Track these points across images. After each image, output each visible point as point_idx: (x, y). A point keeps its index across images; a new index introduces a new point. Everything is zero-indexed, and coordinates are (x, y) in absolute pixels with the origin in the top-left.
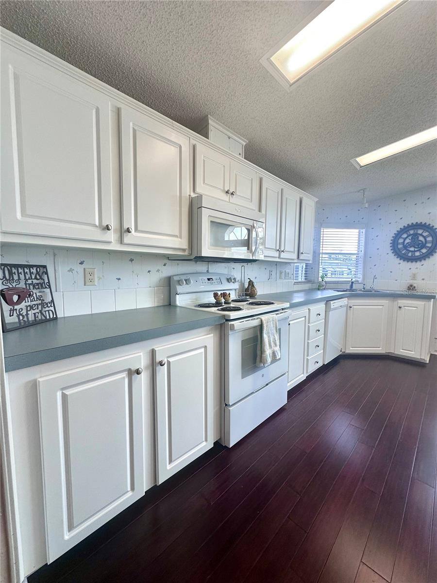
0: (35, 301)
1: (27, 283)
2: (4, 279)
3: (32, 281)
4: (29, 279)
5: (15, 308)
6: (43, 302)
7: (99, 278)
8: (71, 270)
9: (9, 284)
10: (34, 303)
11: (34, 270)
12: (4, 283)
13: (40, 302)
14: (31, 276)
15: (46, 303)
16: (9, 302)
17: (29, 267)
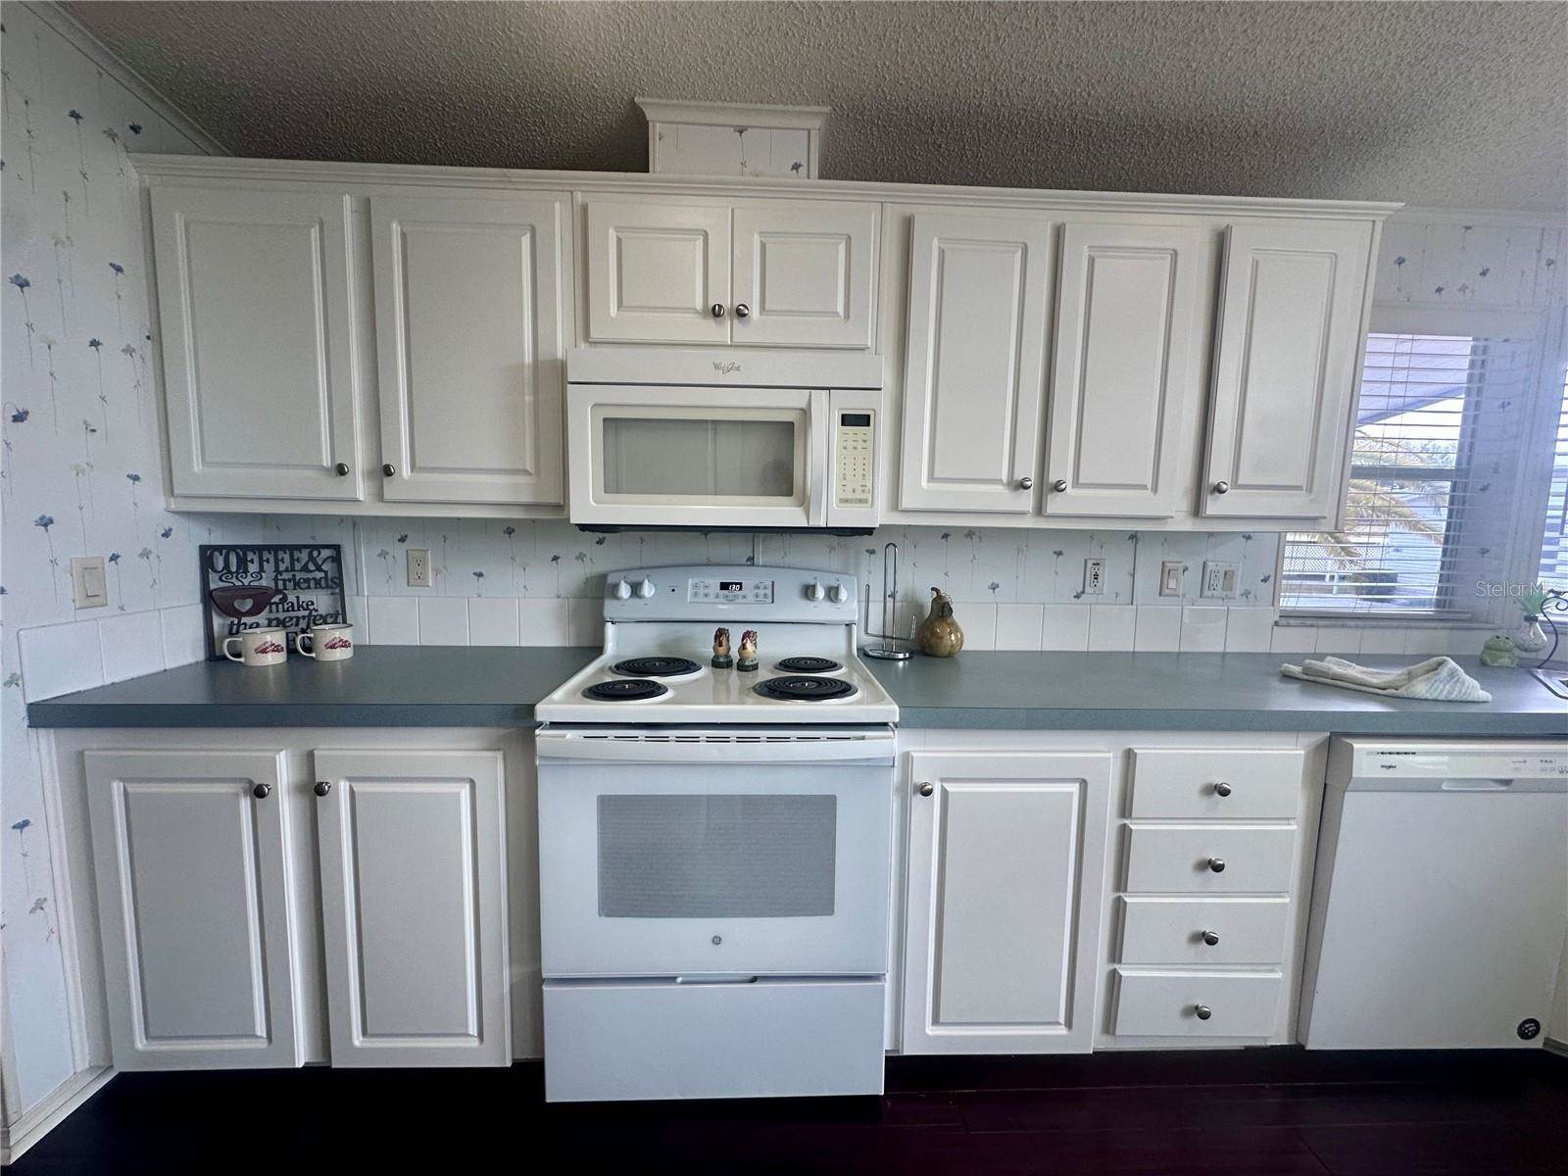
0: (293, 610)
1: (280, 577)
2: (225, 571)
3: (294, 576)
4: (287, 570)
5: (242, 622)
6: (314, 613)
7: (437, 572)
8: (383, 554)
9: (234, 580)
10: (292, 614)
11: (304, 556)
12: (224, 579)
13: (306, 613)
14: (292, 565)
15: (321, 616)
16: (228, 610)
17: (293, 549)
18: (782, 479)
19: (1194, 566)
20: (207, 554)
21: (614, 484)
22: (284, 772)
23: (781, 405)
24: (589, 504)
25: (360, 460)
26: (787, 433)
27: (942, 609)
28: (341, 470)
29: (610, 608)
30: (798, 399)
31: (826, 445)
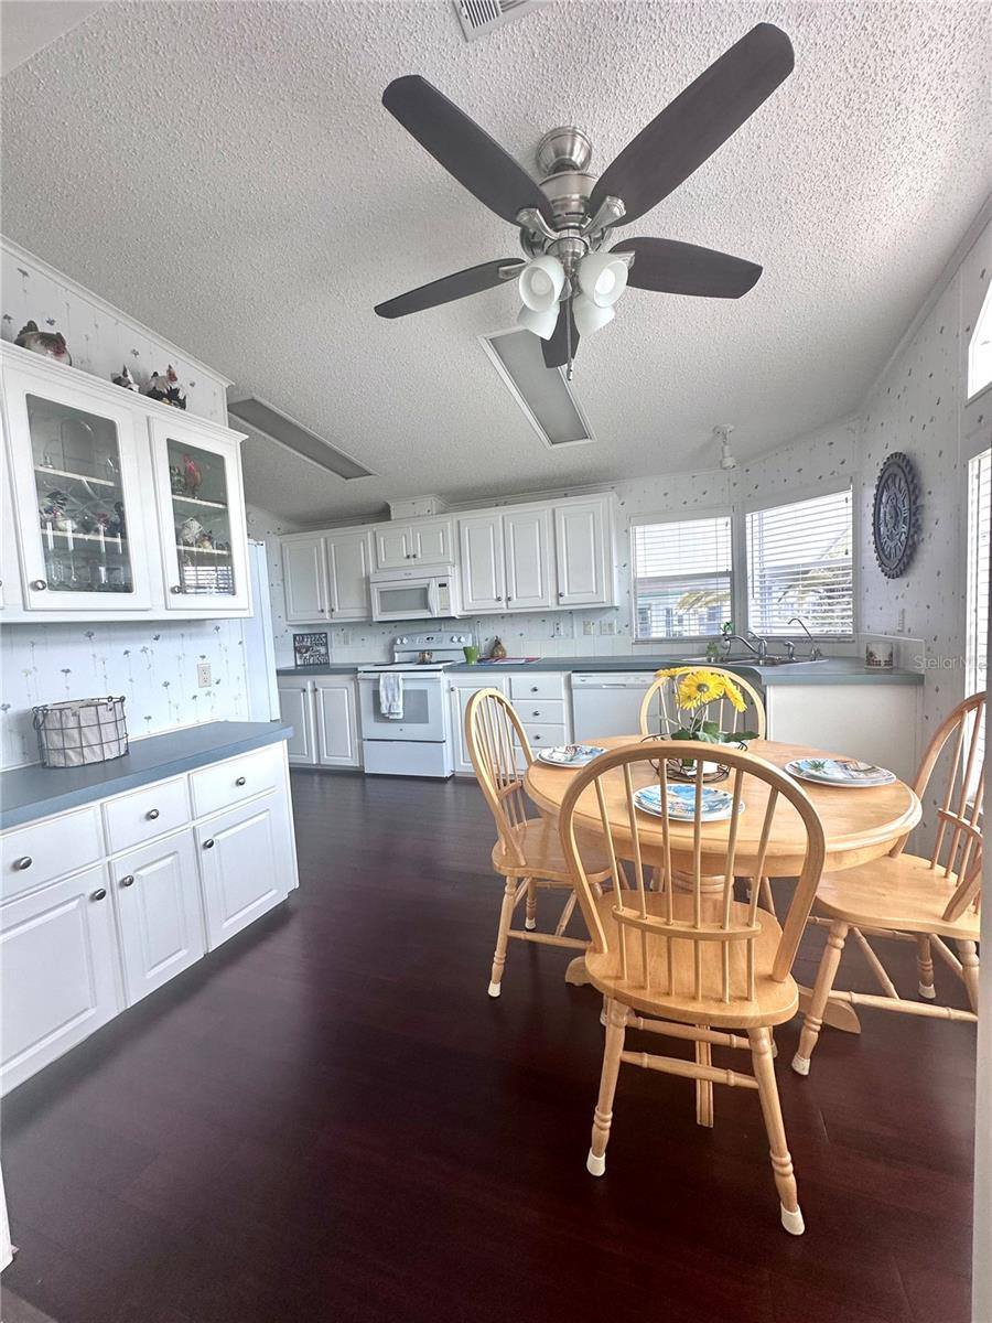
0: (316, 652)
1: (312, 643)
2: (299, 641)
3: (316, 642)
4: (313, 641)
8: (335, 635)
9: (301, 643)
11: (318, 636)
12: (298, 643)
13: (319, 653)
14: (315, 639)
15: (322, 654)
16: (300, 652)
17: (314, 634)
18: (426, 605)
19: (597, 623)
20: (295, 636)
21: (384, 610)
22: (309, 688)
23: (422, 583)
24: (377, 616)
25: (327, 608)
26: (425, 591)
27: (497, 643)
28: (322, 611)
29: (395, 648)
30: (427, 581)
31: (434, 595)
